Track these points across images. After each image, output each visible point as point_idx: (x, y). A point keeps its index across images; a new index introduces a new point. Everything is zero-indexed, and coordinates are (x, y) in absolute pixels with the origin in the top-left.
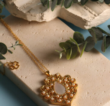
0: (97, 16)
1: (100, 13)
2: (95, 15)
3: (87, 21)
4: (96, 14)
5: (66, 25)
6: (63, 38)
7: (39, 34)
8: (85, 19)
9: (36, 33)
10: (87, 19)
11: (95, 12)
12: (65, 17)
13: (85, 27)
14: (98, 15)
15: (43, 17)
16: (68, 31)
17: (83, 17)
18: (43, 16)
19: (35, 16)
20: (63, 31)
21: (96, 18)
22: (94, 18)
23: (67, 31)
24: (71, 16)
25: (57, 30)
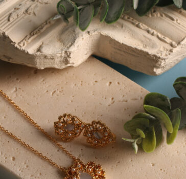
0: (176, 45)
1: (182, 40)
2: (171, 45)
3: (159, 58)
4: (174, 43)
5: (113, 70)
6: (113, 99)
7: (62, 94)
8: (154, 56)
9: (55, 92)
10: (159, 55)
11: (171, 38)
12: (109, 54)
13: (155, 70)
14: (179, 43)
15: (68, 59)
16: (121, 83)
17: (151, 52)
18: (68, 56)
19: (52, 59)
20: (110, 83)
21: (175, 50)
22: (171, 51)
23: (119, 83)
24: (124, 52)
25: (96, 82)
